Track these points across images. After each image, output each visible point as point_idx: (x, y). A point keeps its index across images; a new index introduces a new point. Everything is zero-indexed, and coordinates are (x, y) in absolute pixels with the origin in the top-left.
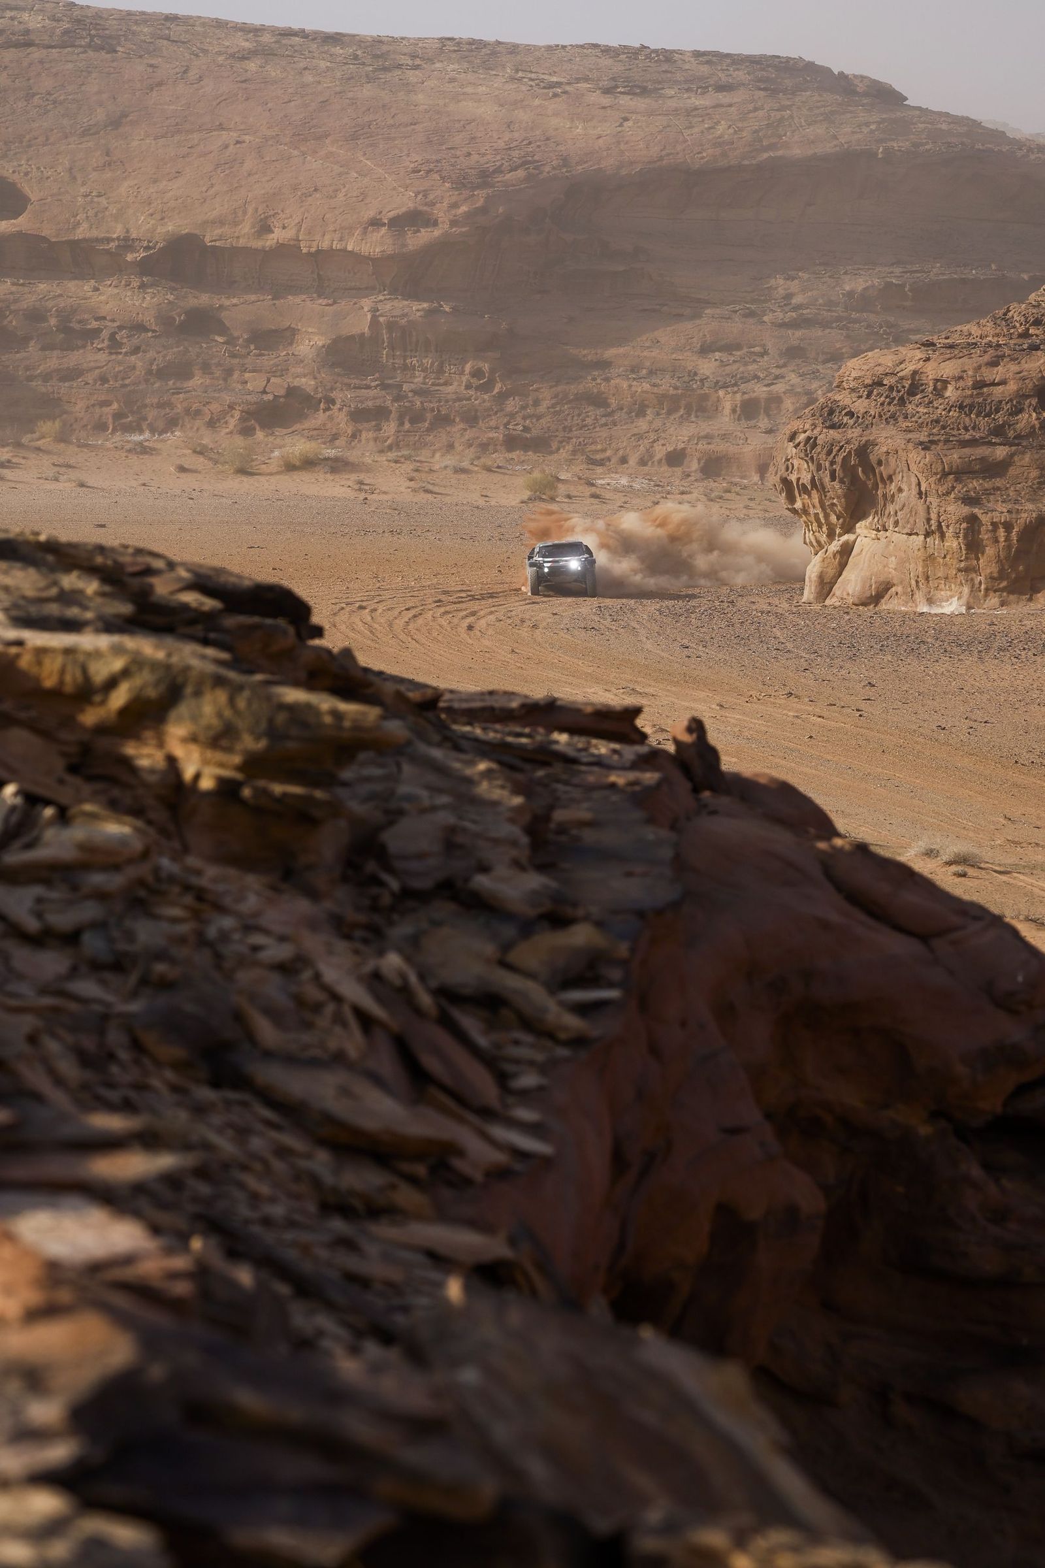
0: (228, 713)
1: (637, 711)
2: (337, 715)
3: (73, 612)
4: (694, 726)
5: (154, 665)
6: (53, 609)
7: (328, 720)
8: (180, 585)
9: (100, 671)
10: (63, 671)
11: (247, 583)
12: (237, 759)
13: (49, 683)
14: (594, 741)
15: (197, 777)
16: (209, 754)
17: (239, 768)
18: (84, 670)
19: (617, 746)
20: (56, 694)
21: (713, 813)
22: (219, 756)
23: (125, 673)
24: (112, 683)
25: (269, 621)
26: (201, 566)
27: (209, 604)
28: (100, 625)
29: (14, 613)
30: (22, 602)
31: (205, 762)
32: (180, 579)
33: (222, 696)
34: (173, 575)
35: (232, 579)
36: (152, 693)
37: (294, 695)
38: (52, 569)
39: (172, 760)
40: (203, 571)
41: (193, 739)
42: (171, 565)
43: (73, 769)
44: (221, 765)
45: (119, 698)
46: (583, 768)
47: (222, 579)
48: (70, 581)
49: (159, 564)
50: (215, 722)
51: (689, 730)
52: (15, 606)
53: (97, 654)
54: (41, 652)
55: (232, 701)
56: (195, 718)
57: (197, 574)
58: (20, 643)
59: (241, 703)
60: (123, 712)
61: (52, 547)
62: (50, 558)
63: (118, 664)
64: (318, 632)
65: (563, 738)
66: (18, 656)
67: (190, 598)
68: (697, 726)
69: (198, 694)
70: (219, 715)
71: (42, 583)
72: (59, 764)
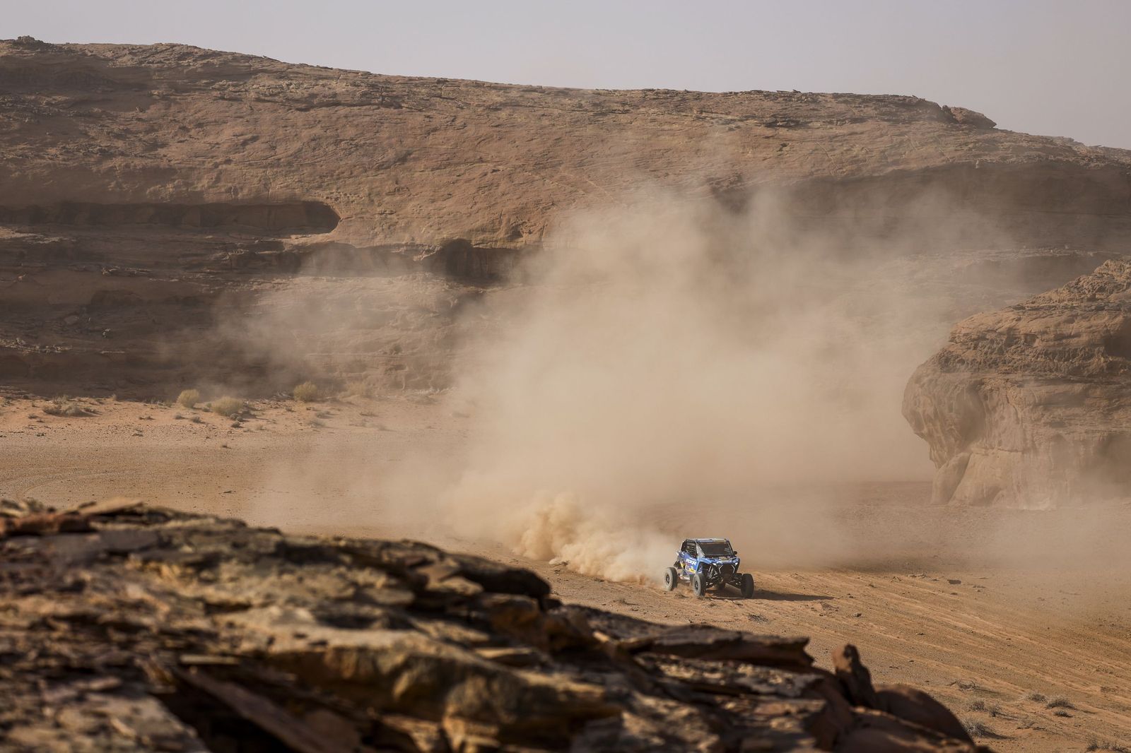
0: (485, 695)
1: (806, 641)
2: (569, 693)
3: (366, 610)
4: (849, 651)
5: (428, 659)
6: (350, 608)
7: (563, 698)
8: (448, 573)
9: (387, 664)
10: (357, 665)
11: (500, 569)
12: (493, 730)
13: (348, 674)
14: (772, 672)
15: (463, 745)
16: (472, 727)
17: (496, 737)
18: (374, 662)
19: (789, 675)
20: (353, 682)
21: (867, 726)
22: (480, 728)
23: (406, 666)
24: (396, 672)
25: (519, 598)
26: (464, 556)
27: (472, 588)
28: (386, 620)
29: (320, 613)
30: (326, 603)
31: (469, 733)
32: (449, 568)
33: (481, 682)
34: (444, 565)
35: (489, 566)
36: (426, 680)
37: (534, 678)
38: (350, 568)
39: (442, 733)
40: (466, 560)
41: (459, 715)
42: (442, 555)
43: (367, 741)
44: (482, 735)
45: (402, 685)
46: (763, 698)
47: (482, 566)
48: (363, 576)
49: (432, 556)
50: (476, 701)
51: (846, 655)
52: (321, 607)
53: (382, 651)
54: (340, 651)
55: (488, 687)
56: (460, 699)
57: (462, 564)
58: (323, 643)
59: (496, 686)
60: (405, 694)
61: (348, 550)
62: (347, 559)
63: (399, 659)
64: (557, 604)
65: (747, 670)
66: (322, 655)
67: (457, 584)
68: (851, 652)
69: (462, 680)
70: (479, 695)
71: (341, 585)
72: (355, 737)
